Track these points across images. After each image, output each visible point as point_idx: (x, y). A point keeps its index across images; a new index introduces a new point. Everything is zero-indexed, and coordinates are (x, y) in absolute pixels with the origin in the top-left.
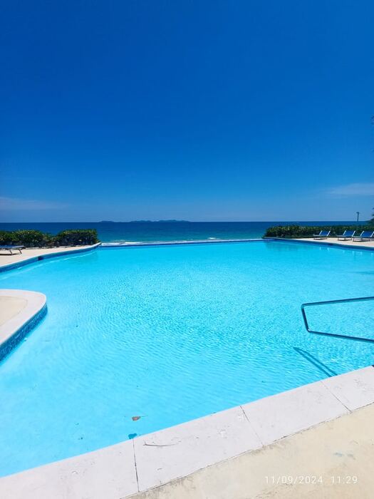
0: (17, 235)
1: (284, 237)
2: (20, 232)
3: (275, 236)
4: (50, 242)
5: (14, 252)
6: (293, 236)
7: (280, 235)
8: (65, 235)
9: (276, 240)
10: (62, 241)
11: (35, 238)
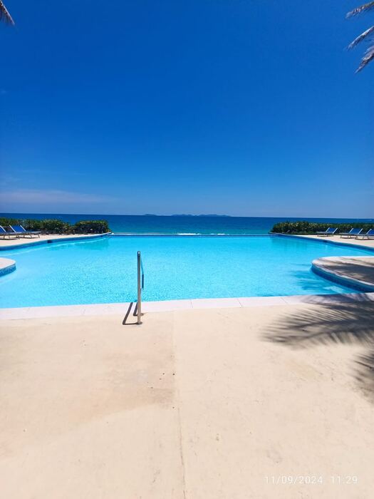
0: (44, 224)
1: (290, 233)
2: (46, 221)
3: (281, 231)
4: (67, 230)
5: (33, 236)
6: (301, 232)
7: (285, 231)
8: (81, 225)
9: (280, 236)
10: (78, 230)
11: (57, 227)
